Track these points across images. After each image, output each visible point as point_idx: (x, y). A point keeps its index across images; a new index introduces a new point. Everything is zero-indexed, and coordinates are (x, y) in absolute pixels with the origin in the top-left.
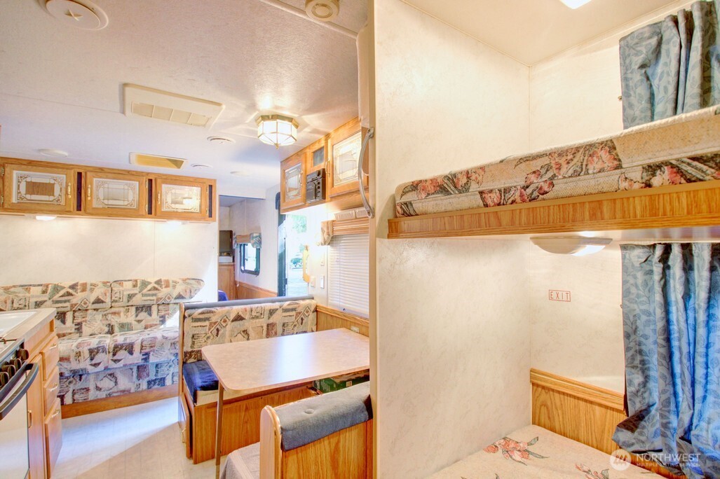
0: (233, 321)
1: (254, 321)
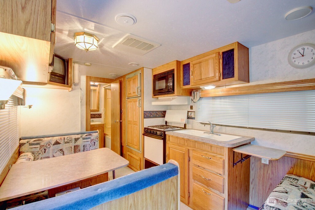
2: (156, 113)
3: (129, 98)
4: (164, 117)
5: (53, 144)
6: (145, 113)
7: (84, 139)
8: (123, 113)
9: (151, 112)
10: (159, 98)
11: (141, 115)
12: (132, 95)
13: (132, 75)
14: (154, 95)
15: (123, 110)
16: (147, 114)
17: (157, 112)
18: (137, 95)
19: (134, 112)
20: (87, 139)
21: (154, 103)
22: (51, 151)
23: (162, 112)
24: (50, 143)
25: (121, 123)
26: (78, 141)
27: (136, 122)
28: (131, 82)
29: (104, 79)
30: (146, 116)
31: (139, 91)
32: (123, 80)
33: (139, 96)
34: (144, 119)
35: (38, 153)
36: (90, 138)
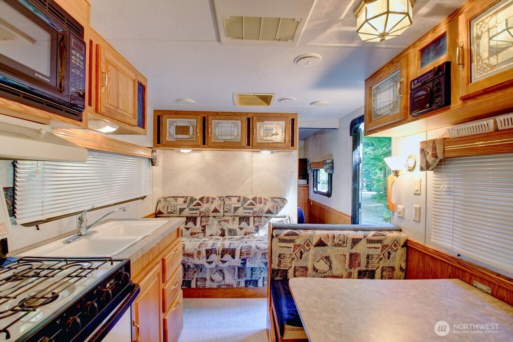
0: (316, 246)
1: (337, 248)
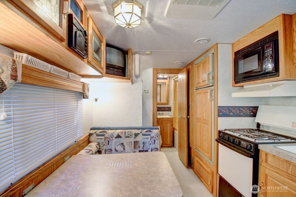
2: (239, 110)
3: (198, 89)
4: (254, 115)
5: (115, 137)
6: (220, 109)
7: (144, 135)
8: (191, 108)
9: (230, 109)
10: (244, 87)
11: (214, 112)
12: (202, 84)
13: (202, 58)
14: (236, 83)
15: (190, 103)
16: (224, 110)
17: (241, 109)
18: (208, 84)
19: (204, 107)
20: (146, 135)
21: (235, 95)
22: (113, 144)
23: (251, 109)
24: (113, 136)
25: (188, 120)
26: (138, 137)
27: (207, 121)
28: (201, 68)
29: (171, 69)
30: (221, 113)
31: (211, 78)
32: (191, 68)
33: (211, 85)
34: (219, 118)
35: (103, 144)
36: (149, 135)
